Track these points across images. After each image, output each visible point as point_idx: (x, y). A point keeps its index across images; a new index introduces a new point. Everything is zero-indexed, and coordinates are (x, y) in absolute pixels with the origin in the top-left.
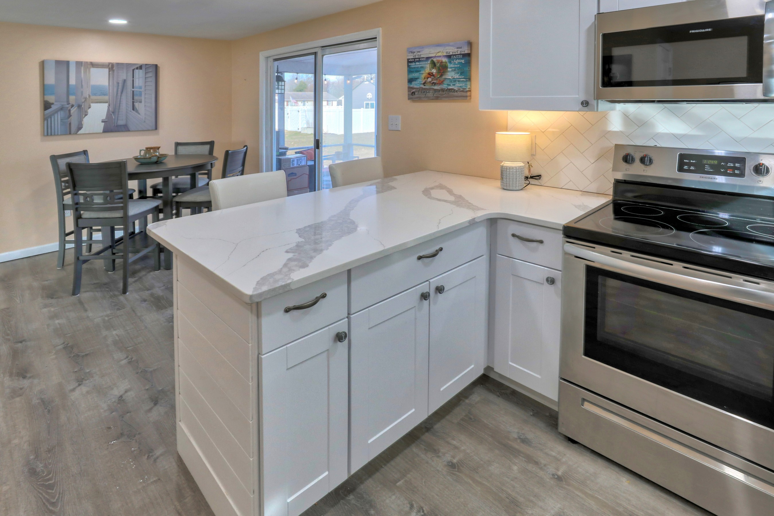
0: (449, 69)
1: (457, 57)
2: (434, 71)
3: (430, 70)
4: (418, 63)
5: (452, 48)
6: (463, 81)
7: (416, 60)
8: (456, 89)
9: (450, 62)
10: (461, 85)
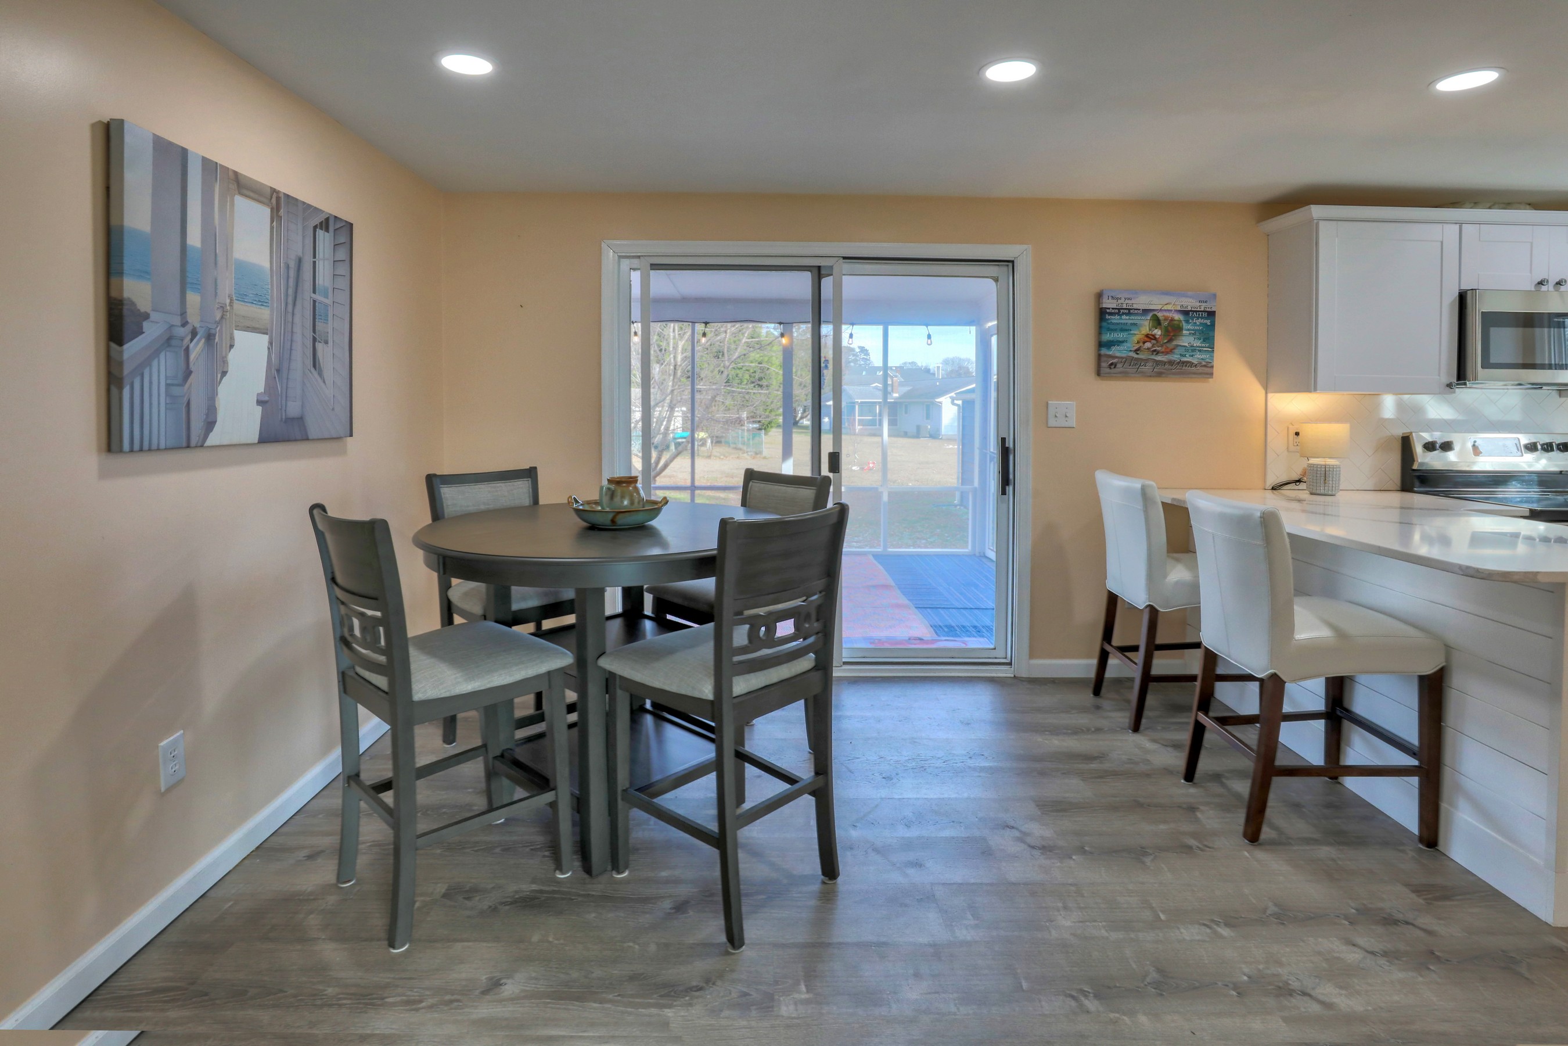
0: (1184, 332)
1: (1199, 314)
2: (1158, 332)
3: (1150, 330)
4: (1128, 317)
5: (1190, 300)
6: (1208, 350)
7: (1122, 311)
8: (1195, 362)
9: (1187, 322)
10: (1203, 356)
